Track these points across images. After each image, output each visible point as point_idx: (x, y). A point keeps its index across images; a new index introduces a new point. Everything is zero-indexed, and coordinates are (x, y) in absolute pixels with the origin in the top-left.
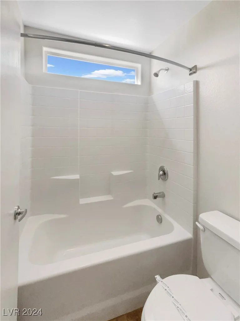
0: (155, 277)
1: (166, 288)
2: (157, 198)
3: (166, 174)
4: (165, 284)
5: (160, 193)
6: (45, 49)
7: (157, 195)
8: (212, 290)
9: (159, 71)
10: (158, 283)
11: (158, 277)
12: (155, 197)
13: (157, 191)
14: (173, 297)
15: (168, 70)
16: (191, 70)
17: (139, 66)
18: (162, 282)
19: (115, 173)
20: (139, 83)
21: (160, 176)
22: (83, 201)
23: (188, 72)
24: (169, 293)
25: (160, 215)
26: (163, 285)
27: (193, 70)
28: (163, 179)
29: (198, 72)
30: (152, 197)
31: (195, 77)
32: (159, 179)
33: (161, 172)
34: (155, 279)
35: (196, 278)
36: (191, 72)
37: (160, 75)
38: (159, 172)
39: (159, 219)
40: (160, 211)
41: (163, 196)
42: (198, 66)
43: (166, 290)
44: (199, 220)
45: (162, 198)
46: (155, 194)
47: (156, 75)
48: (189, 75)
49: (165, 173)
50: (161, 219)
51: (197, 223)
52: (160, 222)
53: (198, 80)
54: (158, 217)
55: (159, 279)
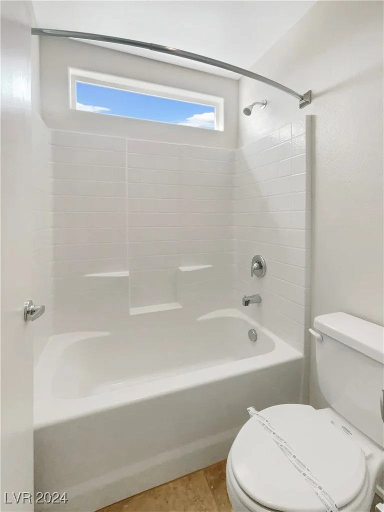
0: (248, 409)
1: (265, 422)
2: (249, 304)
3: (263, 268)
4: (263, 418)
5: (253, 296)
6: (72, 71)
7: (249, 299)
8: (332, 422)
9: (252, 106)
10: (252, 416)
11: (251, 410)
12: (247, 303)
13: (249, 294)
14: (274, 433)
15: (266, 104)
16: (302, 99)
17: (220, 101)
18: (257, 415)
19: (184, 269)
20: (221, 128)
21: (253, 271)
22: (134, 311)
23: (298, 102)
24: (267, 428)
25: (253, 330)
26: (259, 419)
27: (306, 99)
28: (258, 276)
29: (314, 102)
30: (241, 302)
31: (309, 110)
32: (252, 276)
33: (256, 265)
34: (247, 413)
35: (309, 408)
36: (303, 101)
37: (253, 111)
38: (253, 264)
39: (253, 336)
40: (254, 324)
41: (259, 300)
42: (314, 92)
43: (263, 424)
44: (314, 325)
45: (256, 304)
46: (245, 297)
47: (248, 112)
48: (300, 107)
49: (261, 266)
50: (256, 336)
51: (310, 330)
52: (254, 340)
53: (313, 114)
54: (250, 332)
55: (253, 412)
